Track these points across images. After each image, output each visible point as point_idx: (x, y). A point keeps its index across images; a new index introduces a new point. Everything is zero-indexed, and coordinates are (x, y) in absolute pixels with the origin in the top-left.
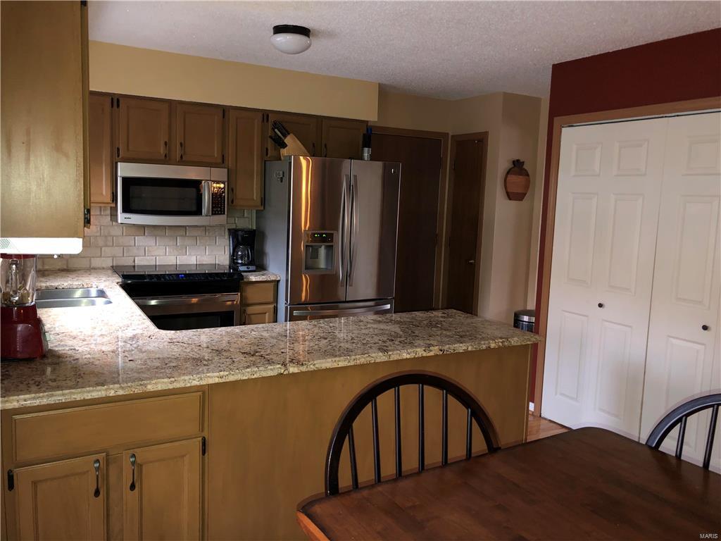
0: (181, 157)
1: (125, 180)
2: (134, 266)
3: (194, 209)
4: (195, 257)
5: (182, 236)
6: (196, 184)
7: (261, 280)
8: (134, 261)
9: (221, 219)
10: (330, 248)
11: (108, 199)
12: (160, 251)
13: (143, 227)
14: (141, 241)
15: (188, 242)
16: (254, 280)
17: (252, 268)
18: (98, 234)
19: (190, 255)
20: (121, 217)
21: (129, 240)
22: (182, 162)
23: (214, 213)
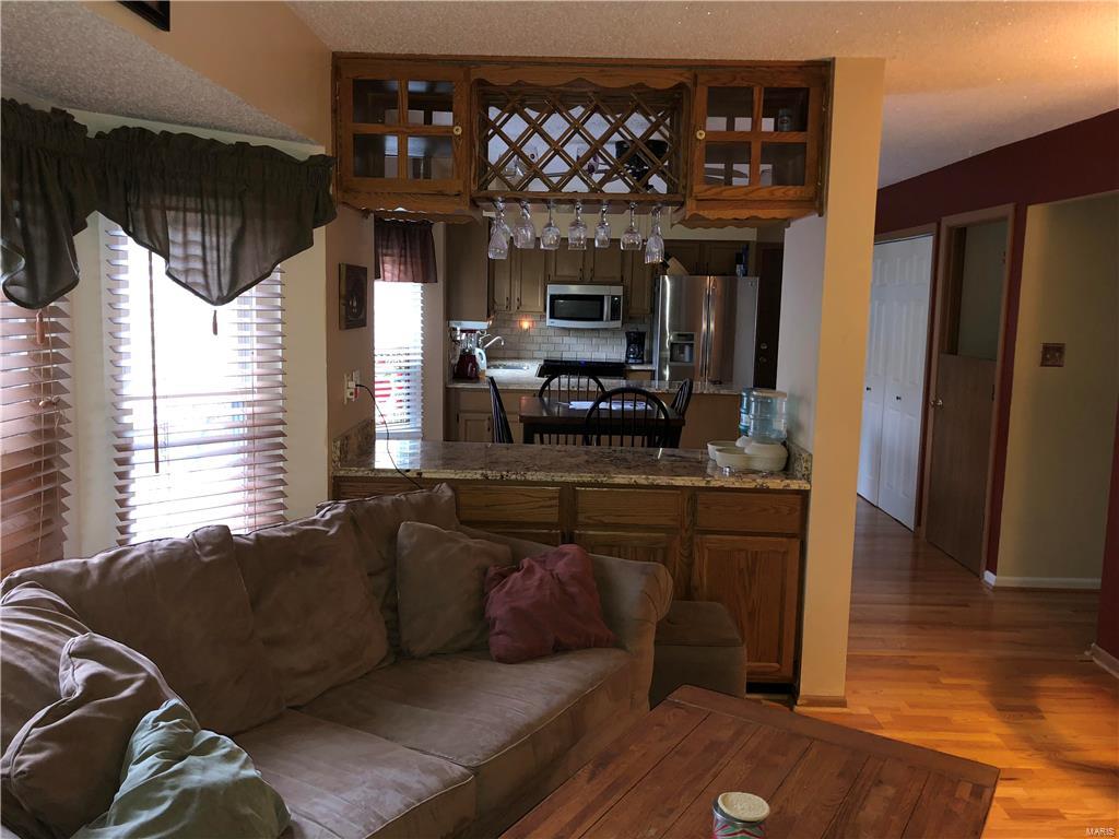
0: (591, 279)
1: (551, 296)
3: (598, 316)
4: (604, 353)
6: (600, 298)
7: (640, 369)
9: (618, 324)
10: (691, 346)
11: (542, 310)
12: (581, 348)
13: (569, 329)
16: (634, 368)
17: (638, 361)
20: (549, 322)
21: (558, 340)
22: (592, 283)
23: (612, 319)
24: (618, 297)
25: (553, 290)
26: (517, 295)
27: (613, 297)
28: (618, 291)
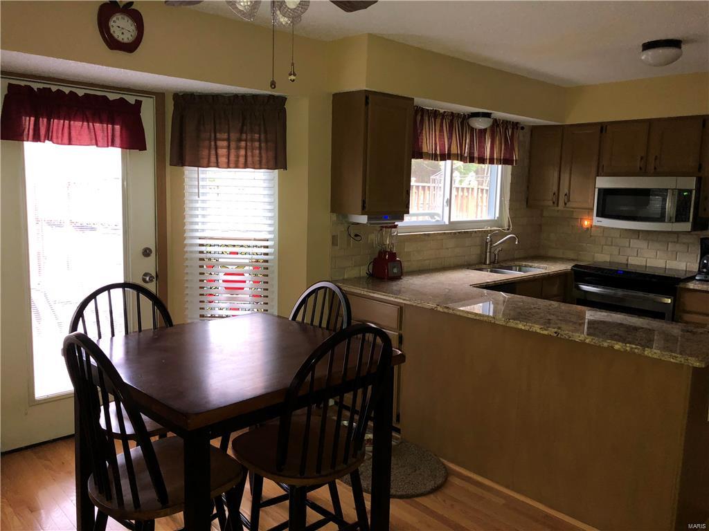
0: (655, 168)
1: (601, 190)
2: (627, 264)
3: (659, 215)
4: (685, 264)
5: (674, 242)
6: (662, 193)
7: (700, 288)
8: (628, 260)
9: (687, 226)
14: (636, 243)
15: (678, 247)
16: (691, 287)
18: (601, 235)
19: (680, 261)
20: (595, 220)
22: (657, 173)
23: (677, 221)
24: (690, 191)
25: (603, 182)
26: (564, 189)
27: (681, 191)
28: (690, 183)
